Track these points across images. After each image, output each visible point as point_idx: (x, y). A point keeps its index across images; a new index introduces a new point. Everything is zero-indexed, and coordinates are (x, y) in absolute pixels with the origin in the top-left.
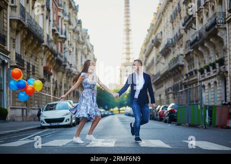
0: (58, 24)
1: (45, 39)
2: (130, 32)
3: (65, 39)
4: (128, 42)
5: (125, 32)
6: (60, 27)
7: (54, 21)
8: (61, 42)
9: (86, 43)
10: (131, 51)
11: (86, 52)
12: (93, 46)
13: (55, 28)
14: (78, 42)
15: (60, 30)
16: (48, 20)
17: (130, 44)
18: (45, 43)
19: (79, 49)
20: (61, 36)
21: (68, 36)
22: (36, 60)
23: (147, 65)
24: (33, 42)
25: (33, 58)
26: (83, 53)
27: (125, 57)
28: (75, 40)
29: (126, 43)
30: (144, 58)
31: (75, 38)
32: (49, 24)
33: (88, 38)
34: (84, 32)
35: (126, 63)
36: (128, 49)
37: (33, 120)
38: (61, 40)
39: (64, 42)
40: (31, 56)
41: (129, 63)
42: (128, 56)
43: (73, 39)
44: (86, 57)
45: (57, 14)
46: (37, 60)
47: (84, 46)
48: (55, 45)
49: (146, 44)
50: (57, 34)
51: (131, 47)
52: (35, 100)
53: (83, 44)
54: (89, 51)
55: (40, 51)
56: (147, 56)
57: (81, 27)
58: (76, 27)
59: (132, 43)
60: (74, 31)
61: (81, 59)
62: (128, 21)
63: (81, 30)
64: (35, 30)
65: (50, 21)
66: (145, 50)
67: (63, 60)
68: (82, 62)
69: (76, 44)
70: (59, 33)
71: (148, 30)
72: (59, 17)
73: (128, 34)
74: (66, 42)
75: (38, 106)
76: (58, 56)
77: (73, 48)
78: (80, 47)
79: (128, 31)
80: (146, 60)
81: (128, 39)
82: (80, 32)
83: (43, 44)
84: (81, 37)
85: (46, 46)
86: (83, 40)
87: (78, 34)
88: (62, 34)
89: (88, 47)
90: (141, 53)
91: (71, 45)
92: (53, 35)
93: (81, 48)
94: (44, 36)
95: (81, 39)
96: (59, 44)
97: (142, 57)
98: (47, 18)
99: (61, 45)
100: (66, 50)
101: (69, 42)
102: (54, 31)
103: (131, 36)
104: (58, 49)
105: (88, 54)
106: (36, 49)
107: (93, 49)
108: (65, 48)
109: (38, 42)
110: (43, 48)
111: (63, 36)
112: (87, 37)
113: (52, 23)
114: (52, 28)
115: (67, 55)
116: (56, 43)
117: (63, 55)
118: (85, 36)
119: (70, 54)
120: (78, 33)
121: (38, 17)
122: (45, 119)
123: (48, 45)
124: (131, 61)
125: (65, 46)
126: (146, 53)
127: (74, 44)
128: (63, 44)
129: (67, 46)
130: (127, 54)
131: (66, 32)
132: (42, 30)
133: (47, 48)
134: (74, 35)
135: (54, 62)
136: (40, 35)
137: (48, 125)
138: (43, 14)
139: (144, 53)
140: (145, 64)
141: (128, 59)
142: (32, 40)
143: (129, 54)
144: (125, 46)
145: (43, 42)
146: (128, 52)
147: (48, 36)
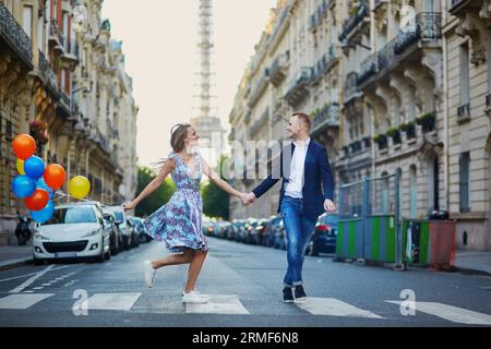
0: (61, 29)
1: (35, 61)
2: (211, 49)
3: (77, 62)
4: (205, 72)
5: (199, 49)
6: (65, 35)
7: (52, 22)
8: (66, 69)
9: (117, 72)
10: (212, 91)
11: (117, 92)
12: (130, 79)
13: (55, 38)
14: (102, 70)
15: (65, 42)
16: (42, 18)
17: (211, 77)
18: (36, 72)
19: (103, 85)
20: (67, 55)
21: (82, 55)
22: (14, 109)
23: (252, 123)
24: (11, 67)
25: (9, 104)
26: (110, 93)
27: (200, 105)
28: (96, 64)
29: (202, 74)
30: (246, 108)
31: (96, 60)
32: (44, 27)
33: (122, 60)
34: (114, 47)
35: (202, 118)
36: (206, 86)
37: (6, 242)
38: (67, 65)
39: (73, 71)
40: (5, 100)
41: (207, 117)
42: (205, 103)
43: (93, 64)
44: (116, 102)
45: (59, 5)
46: (17, 109)
47: (116, 79)
48: (55, 76)
49: (250, 78)
50: (59, 52)
51: (211, 83)
52: (10, 198)
53: (112, 74)
54: (123, 89)
55: (24, 89)
56: (253, 105)
57: (109, 36)
58: (98, 37)
59: (214, 74)
60: (94, 44)
61: (108, 105)
62: (206, 24)
63: (108, 43)
64: (17, 42)
65: (45, 22)
66: (249, 91)
67: (68, 108)
68: (108, 114)
69: (98, 73)
70: (64, 49)
71: (256, 47)
72: (64, 12)
73: (206, 54)
74: (78, 70)
75: (18, 213)
76: (62, 101)
77: (92, 83)
78: (105, 80)
79: (206, 46)
80: (250, 113)
81: (206, 64)
82: (107, 49)
83: (31, 73)
84: (107, 59)
85: (36, 79)
86: (112, 65)
87: (103, 52)
88: (69, 52)
89: (121, 80)
90: (237, 97)
91: (87, 76)
92: (49, 53)
93: (107, 82)
94: (32, 56)
95: (108, 65)
96: (63, 73)
97: (241, 107)
98: (40, 15)
99: (67, 76)
100: (78, 86)
101: (83, 68)
102: (52, 43)
103: (212, 58)
104: (60, 84)
105: (121, 97)
106: (14, 84)
107: (130, 85)
108: (74, 83)
109: (22, 69)
110: (31, 82)
111: (71, 56)
112: (120, 57)
113: (48, 25)
114: (48, 37)
115: (78, 97)
116: (56, 71)
117: (70, 97)
118: (116, 56)
119: (85, 96)
120: (102, 49)
121: (21, 13)
122: (44, 244)
123: (40, 77)
124: (211, 114)
125: (75, 77)
126: (251, 98)
127: (93, 73)
128: (71, 74)
129: (79, 79)
130: (203, 97)
131: (77, 47)
132: (29, 41)
133: (38, 83)
134: (95, 53)
135: (51, 115)
136: (26, 52)
137: (52, 255)
138: (31, 7)
139: (246, 97)
140: (247, 121)
141: (206, 109)
142: (8, 64)
143: (208, 97)
144: (199, 80)
145: (31, 68)
146: (205, 94)
147: (41, 55)
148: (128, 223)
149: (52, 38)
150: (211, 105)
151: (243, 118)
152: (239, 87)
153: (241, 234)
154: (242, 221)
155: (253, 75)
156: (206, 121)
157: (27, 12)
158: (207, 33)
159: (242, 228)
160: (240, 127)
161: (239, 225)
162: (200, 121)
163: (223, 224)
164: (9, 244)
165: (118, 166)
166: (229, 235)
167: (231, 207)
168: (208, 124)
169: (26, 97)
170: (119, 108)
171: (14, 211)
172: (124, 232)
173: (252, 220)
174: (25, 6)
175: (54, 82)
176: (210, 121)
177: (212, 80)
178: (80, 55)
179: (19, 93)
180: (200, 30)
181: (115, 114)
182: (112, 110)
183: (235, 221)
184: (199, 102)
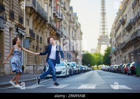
0: (57, 10)
1: (49, 19)
2: (105, 15)
3: (62, 19)
4: (104, 22)
5: (101, 15)
6: (58, 11)
7: (54, 7)
8: (59, 21)
9: (75, 22)
10: (106, 27)
11: (75, 28)
12: (80, 24)
13: (55, 12)
14: (70, 21)
15: (58, 14)
16: (50, 7)
17: (105, 23)
18: (49, 22)
19: (71, 26)
20: (59, 17)
21: (64, 17)
22: (42, 33)
23: (117, 36)
24: (41, 21)
25: (41, 32)
26: (73, 28)
28: (68, 20)
29: (102, 22)
30: (115, 32)
31: (68, 19)
32: (51, 9)
33: (77, 19)
34: (74, 15)
35: (103, 35)
36: (104, 26)
37: (40, 73)
38: (59, 20)
39: (61, 22)
40: (40, 31)
41: (104, 35)
42: (104, 31)
44: (75, 31)
45: (56, 3)
46: (44, 33)
47: (74, 24)
48: (55, 24)
49: (116, 23)
50: (56, 17)
52: (42, 60)
53: (74, 23)
54: (77, 27)
55: (45, 28)
56: (116, 31)
57: (72, 11)
58: (69, 12)
59: (106, 22)
60: (67, 14)
62: (103, 7)
63: (72, 14)
64: (42, 13)
65: (52, 8)
66: (115, 27)
67: (60, 33)
68: (73, 35)
69: (69, 23)
70: (58, 15)
71: (117, 14)
72: (58, 5)
74: (62, 22)
75: (44, 64)
76: (57, 31)
77: (67, 26)
78: (71, 24)
79: (104, 14)
80: (116, 34)
81: (104, 19)
82: (72, 15)
83: (47, 23)
84: (72, 18)
85: (49, 24)
86: (74, 20)
87: (70, 16)
88: (59, 16)
89: (77, 25)
90: (112, 29)
91: (65, 23)
92: (53, 17)
93: (72, 25)
94: (48, 18)
95: (72, 20)
96: (58, 23)
97: (113, 32)
98: (50, 6)
99: (59, 24)
100: (63, 27)
101: (64, 21)
102: (54, 14)
103: (105, 17)
104: (57, 26)
105: (77, 29)
106: (43, 26)
107: (80, 26)
108: (61, 26)
109: (44, 21)
110: (47, 26)
111: (60, 18)
112: (76, 18)
113: (53, 9)
114: (53, 12)
115: (63, 30)
116: (56, 22)
117: (60, 30)
119: (65, 30)
120: (70, 15)
121: (44, 5)
123: (50, 24)
124: (106, 34)
125: (62, 24)
126: (116, 29)
127: (68, 23)
129: (63, 24)
130: (103, 29)
131: (62, 15)
132: (47, 14)
133: (50, 26)
134: (68, 17)
135: (54, 35)
136: (45, 17)
138: (47, 3)
139: (114, 29)
140: (115, 36)
141: (104, 33)
142: (40, 20)
144: (102, 24)
145: (47, 21)
146: (104, 28)
148: (77, 66)
149: (54, 12)
151: (114, 35)
152: (113, 26)
153: (113, 70)
154: (113, 66)
155: (116, 22)
156: (104, 36)
157: (46, 5)
158: (104, 10)
159: (113, 68)
160: (113, 38)
162: (102, 36)
163: (108, 67)
166: (109, 70)
167: (111, 62)
168: (105, 37)
169: (46, 30)
170: (76, 33)
171: (43, 63)
172: (75, 69)
173: (115, 65)
174: (45, 3)
176: (105, 36)
177: (106, 24)
179: (44, 29)
180: (102, 9)
181: (75, 35)
182: (74, 33)
183: (111, 66)
184: (101, 31)
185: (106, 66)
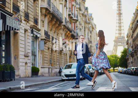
0: (72, 10)
1: (64, 21)
2: (121, 15)
3: (77, 20)
4: (120, 22)
5: (118, 15)
6: (73, 12)
7: (69, 8)
8: (74, 22)
9: (91, 23)
10: (122, 28)
11: (91, 29)
12: (95, 25)
13: (70, 13)
14: (86, 22)
15: (74, 14)
16: (66, 7)
17: (122, 24)
18: (64, 23)
19: (86, 27)
20: (74, 18)
21: (79, 18)
22: (57, 35)
23: (133, 38)
24: (56, 22)
25: (56, 34)
26: (89, 30)
27: (118, 33)
28: (84, 21)
29: (119, 23)
30: (132, 33)
31: (84, 19)
32: (67, 10)
33: (93, 20)
34: (90, 15)
35: (119, 37)
36: (120, 27)
37: (56, 75)
38: (74, 21)
39: (76, 23)
40: (55, 32)
41: (121, 36)
42: (120, 32)
43: (83, 21)
44: (91, 32)
45: (71, 3)
46: (59, 35)
47: (90, 25)
48: (70, 25)
50: (72, 17)
52: (57, 62)
53: (89, 24)
54: (93, 28)
55: (61, 29)
57: (88, 12)
58: (84, 12)
60: (83, 15)
61: (88, 34)
62: (120, 7)
63: (88, 14)
64: (58, 15)
65: (67, 8)
66: (132, 28)
67: (75, 34)
68: (88, 36)
69: (85, 24)
70: (73, 16)
71: (134, 14)
72: (73, 5)
74: (78, 23)
75: (59, 66)
76: (73, 32)
77: (82, 27)
78: (87, 25)
79: (120, 14)
80: (133, 34)
81: (120, 20)
82: (87, 16)
83: (62, 24)
84: (87, 19)
85: (64, 26)
86: (89, 21)
87: (86, 17)
88: (75, 17)
89: (92, 26)
90: (129, 30)
91: (81, 24)
92: (69, 18)
93: (87, 26)
94: (63, 19)
95: (88, 21)
96: (73, 24)
97: (130, 33)
98: (65, 6)
99: (74, 25)
100: (78, 28)
101: (79, 22)
102: (69, 15)
103: (122, 18)
104: (72, 27)
105: (92, 31)
106: (58, 27)
107: (96, 27)
108: (77, 27)
109: (59, 23)
110: (63, 27)
111: (76, 18)
112: (92, 19)
113: (68, 9)
114: (68, 13)
115: (78, 31)
116: (71, 23)
117: (75, 31)
118: (90, 18)
119: (80, 31)
120: (86, 16)
121: (59, 6)
122: (65, 75)
123: (65, 25)
124: (122, 35)
125: (77, 25)
126: (133, 30)
127: (83, 24)
128: (76, 24)
129: (78, 25)
130: (119, 30)
131: (77, 16)
132: (62, 14)
133: (65, 27)
134: (83, 18)
135: (70, 37)
136: (61, 18)
137: (67, 78)
138: (62, 4)
139: (131, 30)
140: (132, 37)
141: (120, 34)
142: (55, 21)
143: (121, 30)
144: (118, 25)
145: (62, 22)
147: (66, 18)
148: (93, 69)
149: (69, 13)
150: (122, 33)
152: (129, 26)
153: (130, 72)
154: (130, 68)
155: (133, 23)
156: (120, 38)
157: (61, 6)
158: (120, 10)
159: (130, 70)
160: (130, 39)
161: (129, 69)
163: (125, 69)
164: (57, 76)
165: (92, 52)
166: (126, 73)
167: (128, 64)
168: (121, 38)
169: (61, 31)
170: (92, 34)
171: (58, 66)
172: (91, 72)
173: (133, 68)
174: (60, 4)
175: (70, 26)
176: (122, 37)
177: (122, 25)
178: (78, 18)
179: (59, 30)
180: (118, 9)
181: (91, 36)
182: (90, 35)
183: (128, 68)
184: (118, 32)
185: (123, 68)
